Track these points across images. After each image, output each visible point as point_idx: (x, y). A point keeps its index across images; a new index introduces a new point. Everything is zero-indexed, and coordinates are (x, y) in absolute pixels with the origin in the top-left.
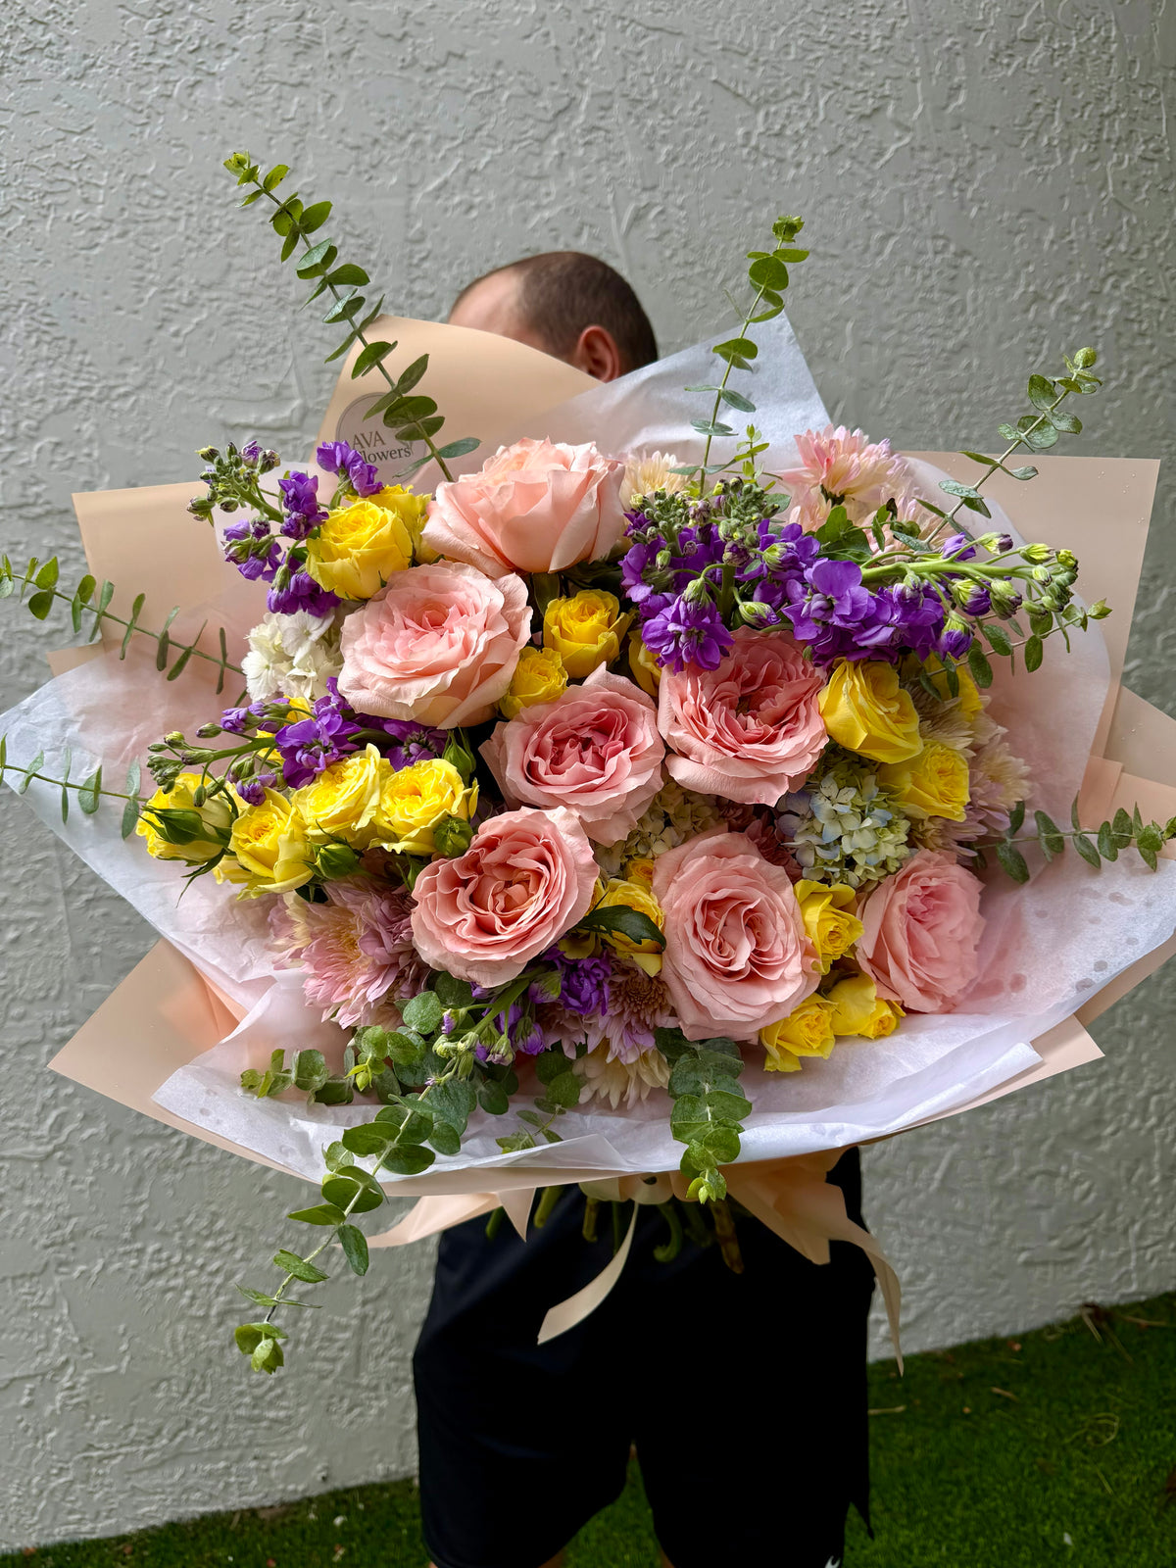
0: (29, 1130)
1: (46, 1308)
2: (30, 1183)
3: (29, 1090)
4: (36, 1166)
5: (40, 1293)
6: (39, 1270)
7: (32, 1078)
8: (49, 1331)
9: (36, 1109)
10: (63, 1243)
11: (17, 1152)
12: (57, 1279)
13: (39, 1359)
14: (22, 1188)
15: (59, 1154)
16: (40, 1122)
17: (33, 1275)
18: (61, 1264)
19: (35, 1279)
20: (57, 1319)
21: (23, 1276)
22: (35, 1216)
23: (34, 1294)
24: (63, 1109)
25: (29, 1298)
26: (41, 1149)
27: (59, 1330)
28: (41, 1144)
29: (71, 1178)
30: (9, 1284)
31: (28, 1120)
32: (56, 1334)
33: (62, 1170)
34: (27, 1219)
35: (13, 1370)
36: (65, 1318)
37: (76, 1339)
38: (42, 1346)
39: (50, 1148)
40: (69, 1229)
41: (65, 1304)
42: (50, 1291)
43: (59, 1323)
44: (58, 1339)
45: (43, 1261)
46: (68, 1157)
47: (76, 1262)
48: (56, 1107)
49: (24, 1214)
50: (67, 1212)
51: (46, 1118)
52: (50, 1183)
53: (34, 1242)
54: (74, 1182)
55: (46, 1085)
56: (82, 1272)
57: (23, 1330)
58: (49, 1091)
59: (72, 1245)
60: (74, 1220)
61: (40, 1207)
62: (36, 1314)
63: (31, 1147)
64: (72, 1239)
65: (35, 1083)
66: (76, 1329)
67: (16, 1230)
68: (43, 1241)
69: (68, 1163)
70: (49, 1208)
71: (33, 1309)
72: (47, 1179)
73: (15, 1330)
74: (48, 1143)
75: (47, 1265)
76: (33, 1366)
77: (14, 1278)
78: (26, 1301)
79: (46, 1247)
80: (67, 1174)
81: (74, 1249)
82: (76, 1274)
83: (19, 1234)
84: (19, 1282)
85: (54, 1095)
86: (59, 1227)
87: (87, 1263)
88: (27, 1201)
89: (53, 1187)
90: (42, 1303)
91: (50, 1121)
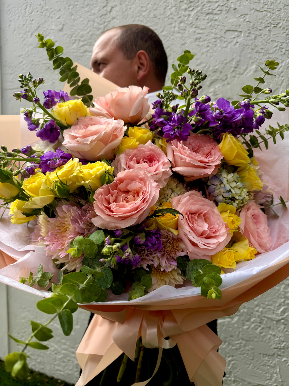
0: (274, 310)
1: (272, 367)
2: (272, 327)
3: (276, 298)
4: (275, 322)
5: (271, 362)
6: (271, 354)
7: (277, 295)
8: (272, 374)
9: (277, 305)
10: (280, 349)
11: (270, 316)
12: (277, 360)
13: (267, 382)
14: (270, 328)
15: (283, 321)
16: (279, 309)
17: (269, 355)
18: (279, 355)
19: (270, 357)
20: (275, 371)
21: (266, 354)
22: (272, 338)
23: (269, 361)
24: (286, 307)
25: (267, 362)
26: (277, 317)
27: (275, 375)
28: (277, 316)
29: (286, 330)
30: (262, 355)
31: (275, 307)
32: (274, 376)
33: (283, 326)
34: (270, 338)
35: (259, 382)
36: (278, 372)
37: (280, 380)
38: (270, 378)
39: (280, 318)
40: (283, 345)
41: (278, 368)
42: (274, 362)
43: (275, 373)
44: (275, 378)
45: (273, 352)
46: (286, 323)
47: (283, 356)
48: (284, 306)
49: (269, 336)
50: (283, 340)
51: (280, 308)
52: (279, 329)
53: (271, 345)
54: (286, 331)
55: (282, 298)
56: (285, 360)
57: (264, 371)
58: (282, 300)
59: (283, 350)
60: (285, 343)
61: (274, 335)
62: (268, 368)
63: (274, 316)
64: (283, 349)
65: (278, 296)
66: (281, 377)
67: (266, 340)
68: (274, 346)
69: (285, 325)
70: (277, 337)
71: (268, 366)
72: (278, 328)
73: (262, 370)
74: (280, 316)
75: (274, 354)
76: (266, 383)
77: (263, 354)
78: (266, 362)
79: (275, 348)
80: (284, 328)
81: (283, 352)
82: (283, 360)
83: (267, 341)
84: (265, 356)
85: (284, 302)
86: (279, 344)
87: (287, 358)
88: (271, 332)
89: (280, 331)
90: (271, 365)
91: (281, 309)
